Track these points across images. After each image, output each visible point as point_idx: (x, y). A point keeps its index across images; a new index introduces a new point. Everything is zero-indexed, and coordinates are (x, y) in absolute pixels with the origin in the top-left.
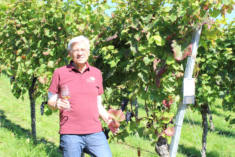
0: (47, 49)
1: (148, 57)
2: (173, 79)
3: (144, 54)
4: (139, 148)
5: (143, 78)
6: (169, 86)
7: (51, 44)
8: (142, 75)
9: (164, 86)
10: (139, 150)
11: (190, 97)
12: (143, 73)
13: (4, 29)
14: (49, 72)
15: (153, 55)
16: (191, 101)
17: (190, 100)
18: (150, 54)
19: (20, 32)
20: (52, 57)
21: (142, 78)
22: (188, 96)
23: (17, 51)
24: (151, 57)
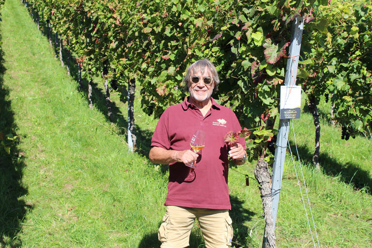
0: (168, 51)
1: (248, 61)
2: (269, 88)
3: (244, 56)
4: (247, 175)
5: (244, 87)
6: (267, 96)
7: (171, 45)
8: (243, 83)
9: (260, 97)
10: (247, 177)
11: (292, 110)
12: (243, 80)
13: (133, 26)
14: (170, 81)
15: (254, 57)
16: (294, 115)
17: (292, 114)
18: (251, 57)
19: (147, 30)
20: (173, 61)
21: (242, 87)
22: (288, 109)
23: (146, 55)
24: (251, 60)
